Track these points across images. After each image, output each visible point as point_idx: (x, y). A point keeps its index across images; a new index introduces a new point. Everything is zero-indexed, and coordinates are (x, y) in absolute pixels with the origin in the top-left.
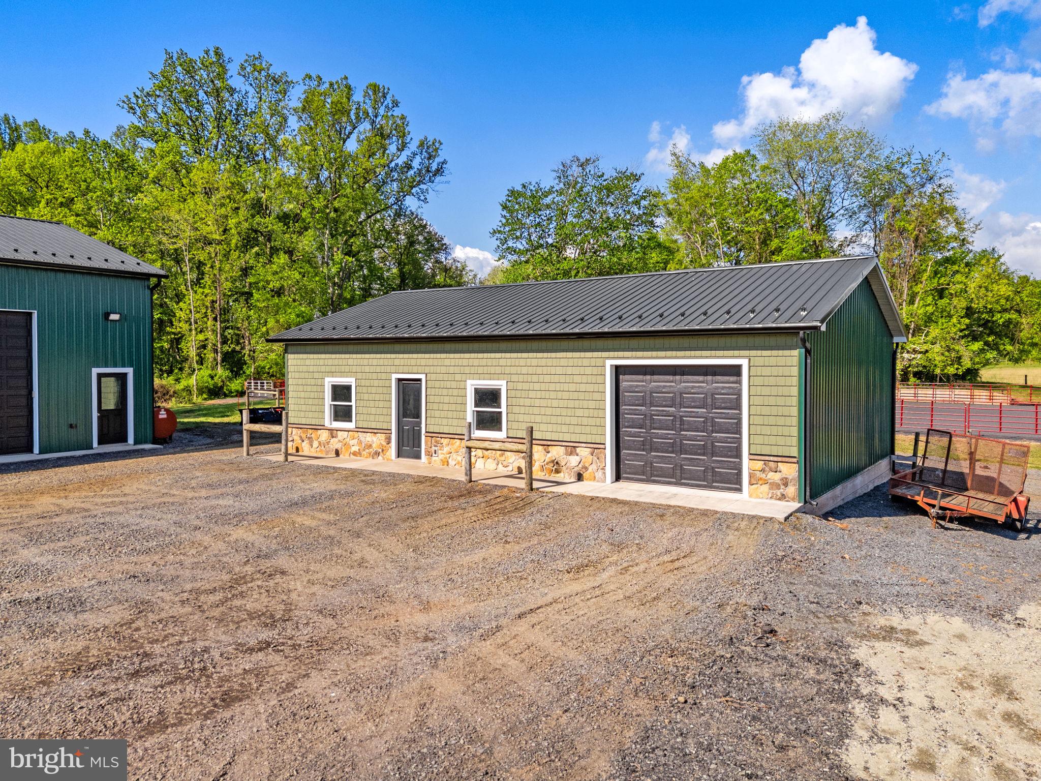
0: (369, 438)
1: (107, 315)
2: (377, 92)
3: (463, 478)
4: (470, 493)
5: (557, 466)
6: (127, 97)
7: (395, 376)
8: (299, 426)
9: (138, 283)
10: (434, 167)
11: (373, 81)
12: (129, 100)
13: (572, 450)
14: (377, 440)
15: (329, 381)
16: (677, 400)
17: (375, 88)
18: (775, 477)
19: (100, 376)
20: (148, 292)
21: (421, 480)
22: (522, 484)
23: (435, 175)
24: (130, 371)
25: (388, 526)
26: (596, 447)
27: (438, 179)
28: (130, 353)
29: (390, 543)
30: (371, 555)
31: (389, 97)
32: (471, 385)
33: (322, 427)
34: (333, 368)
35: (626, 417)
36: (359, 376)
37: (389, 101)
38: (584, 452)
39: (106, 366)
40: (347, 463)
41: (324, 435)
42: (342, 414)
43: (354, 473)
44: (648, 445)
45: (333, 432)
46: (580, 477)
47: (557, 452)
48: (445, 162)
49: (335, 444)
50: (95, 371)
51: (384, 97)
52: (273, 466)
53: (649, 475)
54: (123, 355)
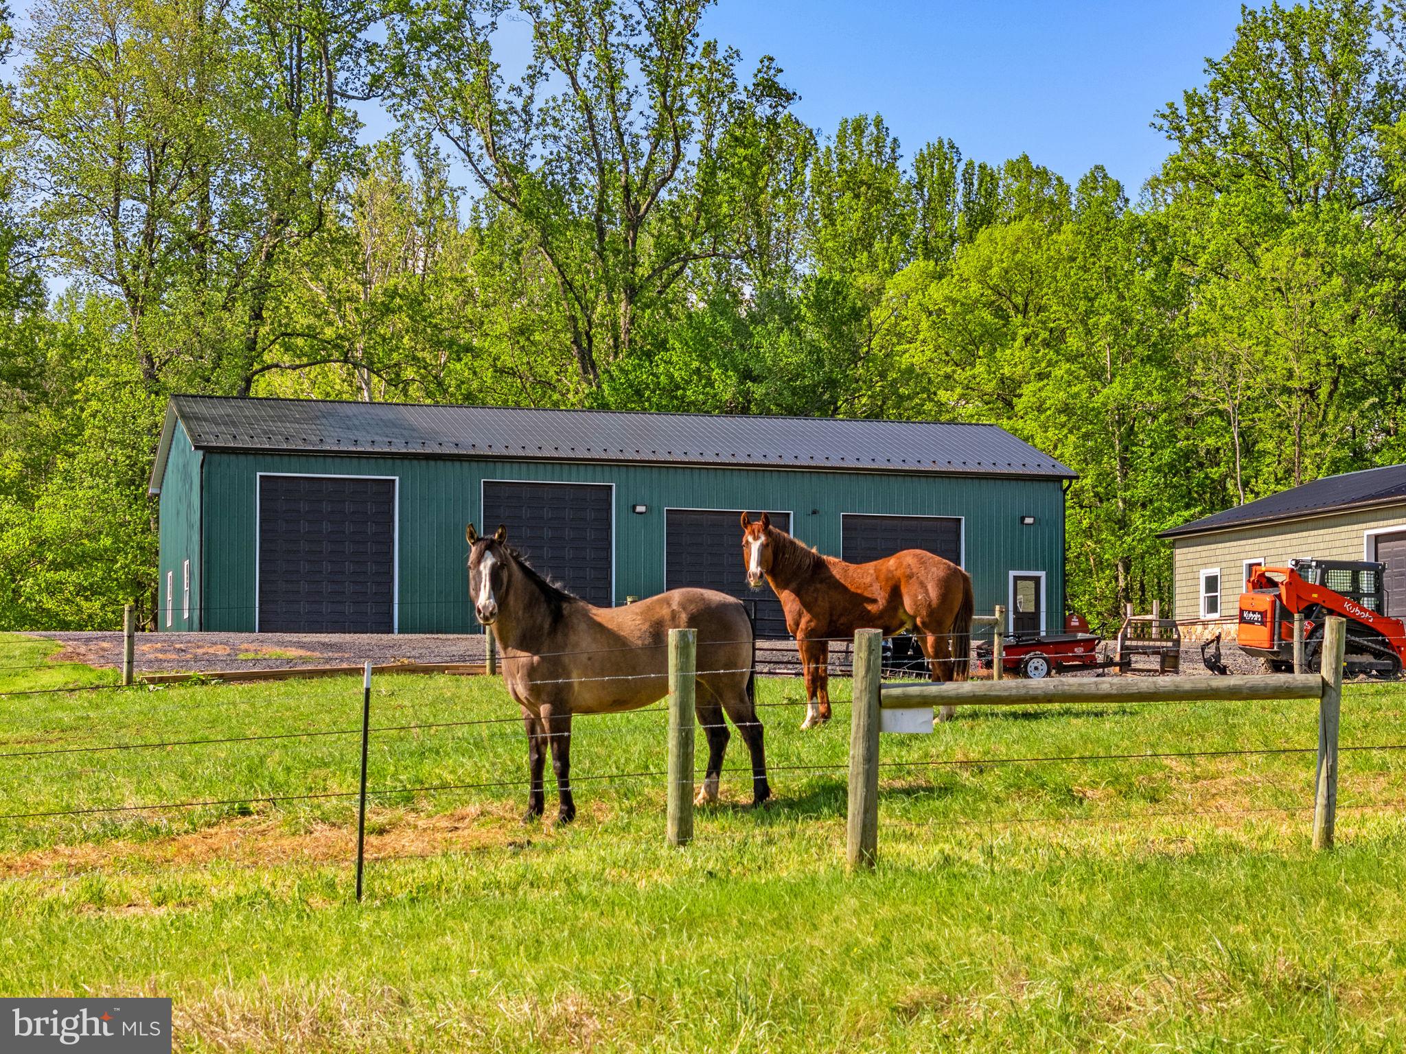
0: (1229, 625)
1: (1023, 519)
6: (1171, 106)
7: (1246, 563)
8: (1183, 622)
9: (1051, 485)
12: (1174, 111)
15: (1205, 573)
19: (1016, 578)
20: (1060, 494)
24: (1042, 574)
28: (1044, 558)
33: (1196, 621)
34: (1206, 560)
36: (1223, 565)
39: (1022, 569)
41: (1199, 629)
45: (1205, 625)
50: (1012, 574)
54: (1037, 560)
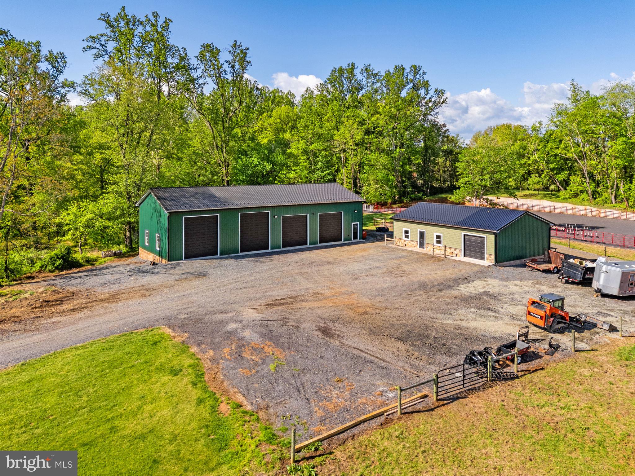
0: (413, 243)
1: (355, 211)
2: (416, 69)
3: (432, 254)
4: (433, 257)
5: (452, 253)
7: (419, 230)
8: (397, 238)
10: (442, 101)
11: (414, 64)
13: (455, 250)
14: (415, 244)
15: (404, 229)
16: (475, 242)
17: (415, 67)
18: (490, 258)
21: (424, 254)
22: (443, 256)
23: (442, 103)
24: (358, 223)
25: (417, 262)
26: (460, 250)
27: (444, 105)
28: (359, 219)
29: (417, 264)
30: (415, 266)
31: (421, 70)
32: (435, 234)
33: (401, 239)
34: (405, 226)
35: (466, 244)
36: (411, 229)
37: (421, 72)
38: (458, 250)
39: (354, 222)
40: (408, 248)
41: (403, 241)
42: (407, 237)
43: (410, 251)
44: (470, 250)
45: (405, 241)
46: (457, 255)
47: (453, 250)
48: (447, 98)
49: (405, 243)
50: (352, 223)
51: (419, 70)
52: (392, 248)
53: (470, 256)
54: (357, 220)
